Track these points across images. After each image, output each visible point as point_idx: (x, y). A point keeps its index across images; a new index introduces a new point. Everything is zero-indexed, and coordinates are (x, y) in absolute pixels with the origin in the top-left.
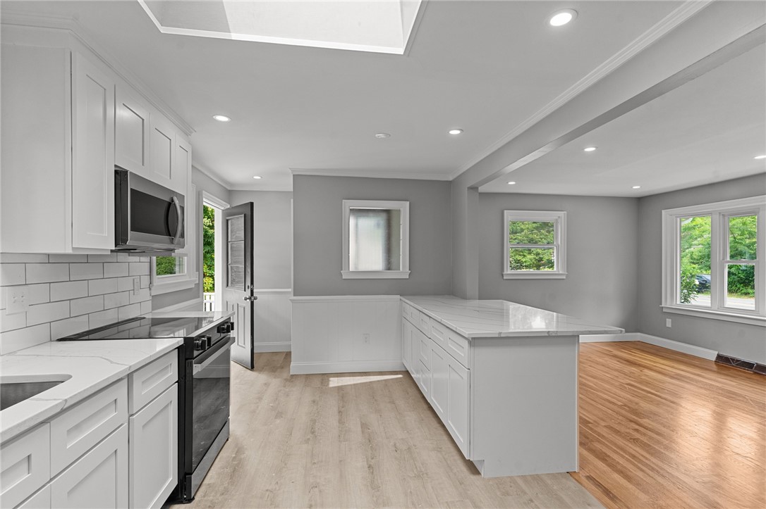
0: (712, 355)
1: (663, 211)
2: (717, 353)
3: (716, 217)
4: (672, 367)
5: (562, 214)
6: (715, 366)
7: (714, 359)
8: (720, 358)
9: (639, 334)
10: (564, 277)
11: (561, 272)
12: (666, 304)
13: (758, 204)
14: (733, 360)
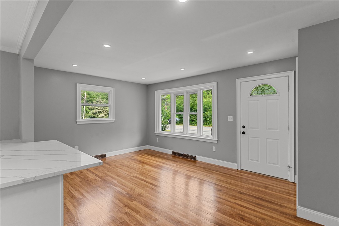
0: (170, 152)
1: (156, 92)
2: (172, 151)
3: (172, 94)
5: (112, 89)
6: (171, 157)
7: (171, 154)
8: (174, 153)
9: (148, 146)
10: (114, 122)
11: (112, 119)
12: (156, 132)
13: (183, 90)
14: (177, 153)
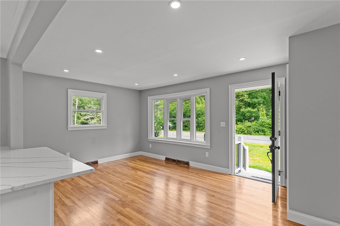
0: (163, 158)
1: (148, 97)
2: (165, 157)
3: (165, 100)
4: (149, 167)
5: (105, 95)
6: (165, 163)
7: (164, 160)
8: (167, 159)
9: (140, 152)
10: (106, 128)
11: (104, 126)
12: (149, 138)
13: (176, 96)
14: (170, 159)
